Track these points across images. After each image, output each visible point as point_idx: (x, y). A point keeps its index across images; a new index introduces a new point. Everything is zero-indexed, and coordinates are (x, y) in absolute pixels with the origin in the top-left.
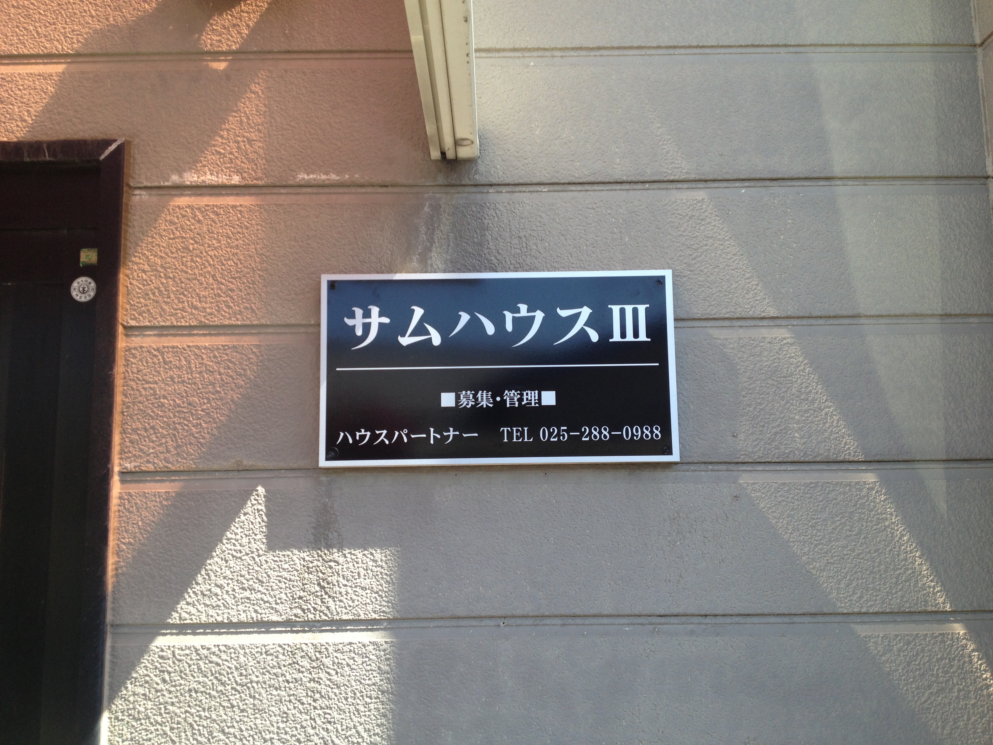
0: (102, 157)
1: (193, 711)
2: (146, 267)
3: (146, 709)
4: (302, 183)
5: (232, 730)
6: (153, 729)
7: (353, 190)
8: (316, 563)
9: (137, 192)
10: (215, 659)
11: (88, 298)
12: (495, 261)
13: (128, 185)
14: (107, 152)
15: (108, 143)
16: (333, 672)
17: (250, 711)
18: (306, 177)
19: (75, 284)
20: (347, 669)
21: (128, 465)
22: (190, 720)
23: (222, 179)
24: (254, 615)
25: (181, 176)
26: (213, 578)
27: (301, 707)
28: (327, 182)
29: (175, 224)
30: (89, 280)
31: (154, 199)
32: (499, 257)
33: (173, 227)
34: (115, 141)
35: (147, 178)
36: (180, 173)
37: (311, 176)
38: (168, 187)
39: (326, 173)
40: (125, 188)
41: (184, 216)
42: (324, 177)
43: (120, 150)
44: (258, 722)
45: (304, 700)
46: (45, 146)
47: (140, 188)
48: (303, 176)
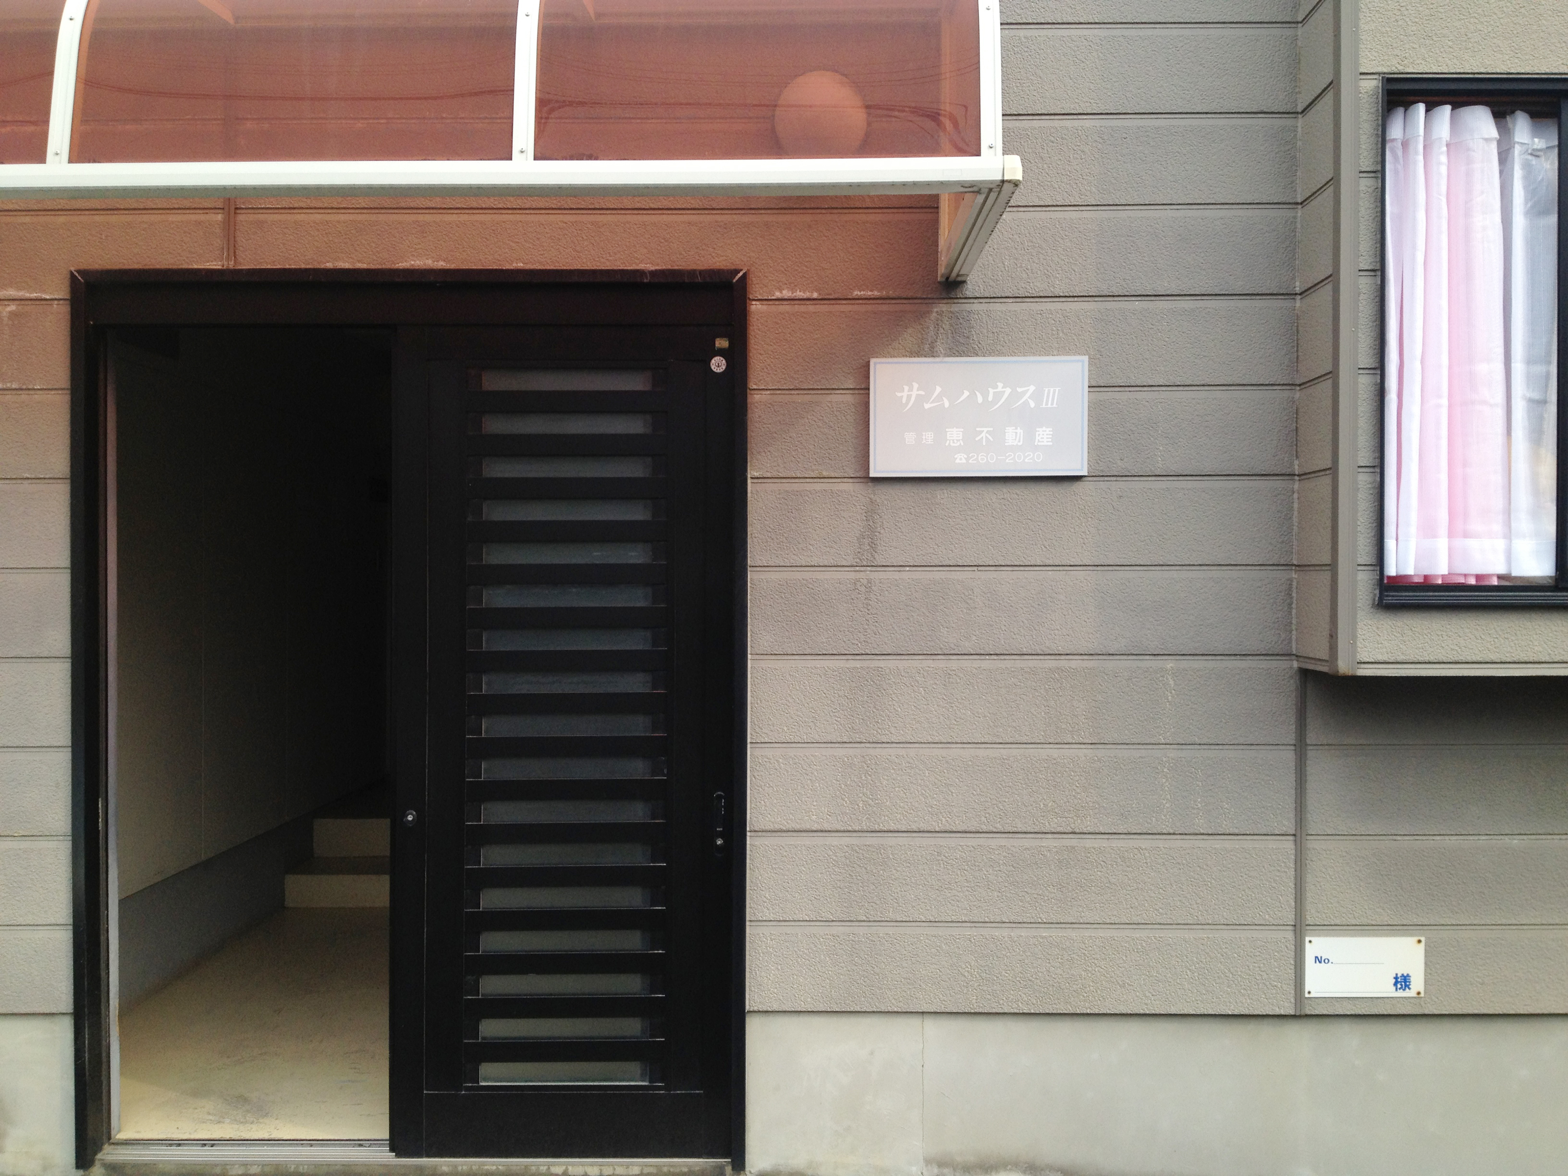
0: (734, 281)
1: (799, 615)
2: (762, 352)
3: (772, 613)
4: (857, 297)
5: (821, 626)
6: (776, 624)
7: (888, 301)
8: (867, 533)
9: (754, 303)
10: (811, 586)
11: (721, 370)
12: (977, 348)
13: (750, 299)
14: (737, 278)
15: (738, 271)
16: (878, 595)
17: (832, 615)
18: (859, 293)
19: (713, 361)
20: (886, 592)
21: (755, 474)
22: (797, 620)
23: (807, 295)
24: (832, 561)
25: (781, 293)
26: (808, 540)
27: (860, 613)
28: (872, 297)
29: (778, 324)
30: (722, 358)
31: (765, 307)
32: (979, 345)
33: (777, 326)
34: (742, 270)
35: (760, 294)
36: (781, 291)
37: (862, 293)
38: (773, 300)
39: (871, 291)
40: (748, 301)
41: (784, 319)
42: (870, 293)
43: (745, 275)
44: (836, 621)
45: (862, 609)
46: (698, 273)
47: (755, 300)
48: (857, 293)
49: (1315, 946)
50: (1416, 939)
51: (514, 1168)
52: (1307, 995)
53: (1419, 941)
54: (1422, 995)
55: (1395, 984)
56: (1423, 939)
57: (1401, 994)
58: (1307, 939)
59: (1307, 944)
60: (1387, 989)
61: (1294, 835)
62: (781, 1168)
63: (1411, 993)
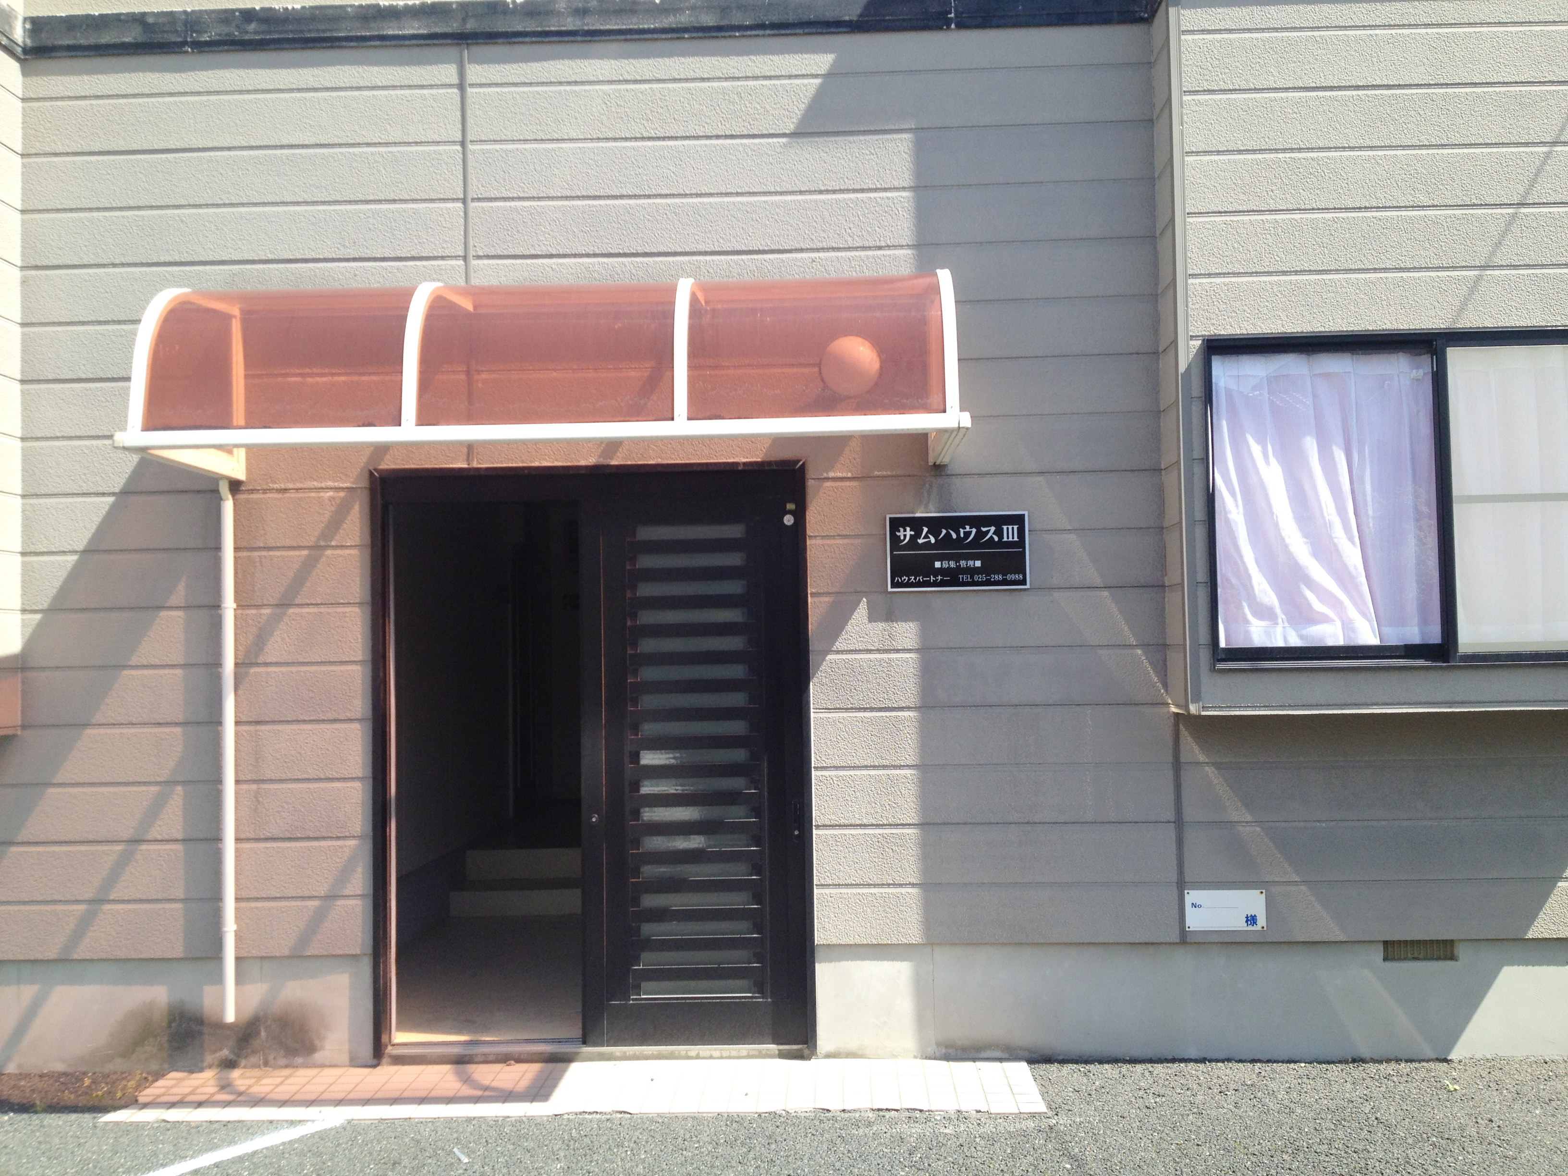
0: (797, 467)
1: (844, 682)
2: (816, 512)
4: (876, 476)
7: (896, 478)
8: (888, 627)
10: (851, 663)
11: (790, 524)
12: (956, 508)
13: (807, 479)
14: (799, 465)
15: (799, 461)
16: (896, 668)
19: (785, 518)
20: (901, 667)
21: (813, 590)
22: (843, 685)
23: (844, 475)
24: (865, 647)
25: (828, 474)
26: (848, 633)
28: (886, 475)
29: (826, 494)
30: (791, 516)
31: (818, 483)
32: (957, 505)
34: (802, 460)
35: (814, 475)
36: (827, 472)
37: (880, 473)
38: (823, 478)
41: (829, 490)
42: (885, 473)
43: (804, 463)
45: (885, 678)
46: (774, 463)
47: (811, 479)
48: (877, 473)
49: (1192, 896)
50: (1259, 891)
51: (664, 1052)
52: (1187, 929)
53: (1262, 893)
54: (1265, 929)
55: (1247, 922)
56: (1264, 891)
57: (1250, 928)
58: (1186, 892)
59: (1186, 895)
60: (1240, 925)
61: (1175, 822)
62: (841, 1050)
63: (1258, 928)
